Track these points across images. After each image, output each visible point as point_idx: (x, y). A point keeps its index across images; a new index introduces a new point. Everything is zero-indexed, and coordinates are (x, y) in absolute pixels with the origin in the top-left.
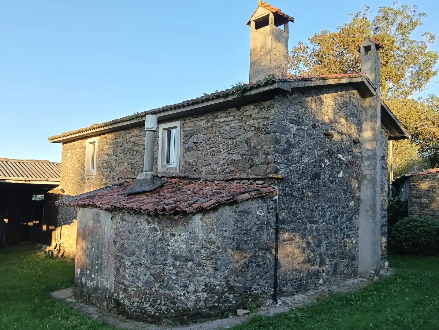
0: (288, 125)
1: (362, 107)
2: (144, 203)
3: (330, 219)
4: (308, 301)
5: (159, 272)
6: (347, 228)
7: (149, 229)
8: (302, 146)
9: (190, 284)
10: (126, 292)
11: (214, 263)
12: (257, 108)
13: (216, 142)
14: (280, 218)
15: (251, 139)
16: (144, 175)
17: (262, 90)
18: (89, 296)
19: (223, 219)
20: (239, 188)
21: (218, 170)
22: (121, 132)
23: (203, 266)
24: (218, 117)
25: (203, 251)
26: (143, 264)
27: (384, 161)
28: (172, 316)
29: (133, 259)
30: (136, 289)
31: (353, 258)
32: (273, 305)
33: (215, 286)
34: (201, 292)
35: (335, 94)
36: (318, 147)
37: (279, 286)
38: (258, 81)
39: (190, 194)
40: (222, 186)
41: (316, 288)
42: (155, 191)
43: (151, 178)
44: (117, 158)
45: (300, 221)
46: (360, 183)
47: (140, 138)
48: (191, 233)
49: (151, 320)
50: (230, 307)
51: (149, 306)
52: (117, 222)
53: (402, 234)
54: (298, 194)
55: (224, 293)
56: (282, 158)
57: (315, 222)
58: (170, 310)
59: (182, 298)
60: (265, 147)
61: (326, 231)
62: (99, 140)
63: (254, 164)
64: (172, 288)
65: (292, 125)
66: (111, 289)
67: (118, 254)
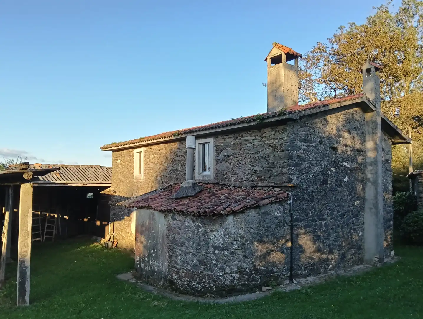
0: (298, 144)
1: (364, 121)
2: (189, 206)
3: (337, 217)
4: (318, 281)
5: (203, 259)
6: (353, 223)
7: (195, 226)
8: (311, 159)
9: (226, 268)
10: (178, 274)
11: (244, 252)
12: (274, 131)
13: (242, 156)
14: (294, 217)
15: (270, 155)
16: (187, 184)
17: (276, 119)
18: (148, 278)
19: (249, 219)
20: (260, 195)
21: (244, 179)
22: (164, 145)
23: (236, 254)
24: (243, 136)
25: (235, 243)
26: (190, 253)
27: (388, 164)
28: (214, 291)
29: (183, 248)
30: (186, 271)
31: (360, 248)
32: (290, 284)
33: (245, 269)
34: (235, 273)
35: (338, 114)
36: (325, 158)
37: (295, 270)
38: (274, 112)
39: (223, 199)
40: (247, 192)
41: (326, 272)
42: (196, 196)
43: (192, 186)
45: (311, 219)
46: (364, 185)
48: (226, 230)
49: (198, 295)
50: (256, 285)
51: (196, 284)
52: (169, 221)
53: (410, 226)
54: (309, 197)
55: (253, 274)
56: (294, 170)
57: (324, 219)
58: (212, 286)
59: (221, 277)
60: (280, 162)
61: (334, 226)
62: (145, 151)
63: (273, 175)
64: (214, 270)
65: (302, 143)
66: (166, 271)
67: (170, 245)
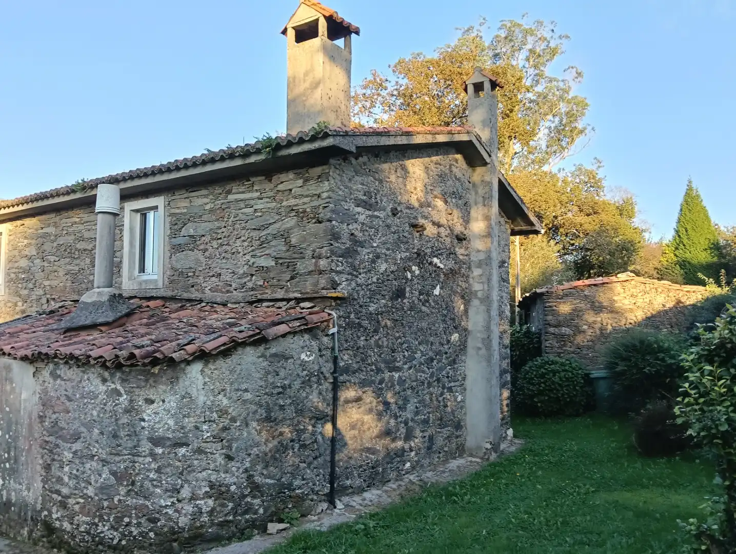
0: (352, 209)
1: (470, 183)
2: (94, 345)
3: (421, 364)
4: (386, 500)
5: (126, 468)
6: (448, 377)
7: (106, 391)
8: (375, 245)
9: (182, 486)
10: (65, 507)
11: (227, 446)
12: (300, 178)
13: (229, 236)
14: (341, 364)
15: (292, 231)
16: (96, 295)
17: (306, 147)
19: (241, 370)
20: (270, 316)
21: (234, 285)
22: (53, 215)
23: (206, 453)
24: (233, 191)
25: (205, 427)
26: (95, 456)
27: (503, 269)
28: (151, 545)
29: (77, 446)
30: (83, 501)
31: (458, 426)
32: (328, 511)
33: (228, 486)
34: (203, 498)
35: (427, 159)
36: (402, 245)
37: (339, 478)
38: (301, 132)
39: (182, 328)
40: (240, 312)
41: (399, 477)
42: (116, 324)
43: (109, 300)
44: (46, 264)
45: (374, 367)
46: (467, 303)
47: (89, 227)
48: (183, 397)
50: (254, 521)
51: (108, 530)
52: (44, 381)
53: (533, 384)
54: (370, 323)
55: (245, 496)
56: (342, 264)
57: (398, 369)
58: (147, 533)
59: (168, 510)
60: (314, 245)
61: (415, 383)
62: (10, 231)
63: (297, 274)
64: (151, 495)
65: (359, 209)
66: (36, 503)
67: (47, 439)
